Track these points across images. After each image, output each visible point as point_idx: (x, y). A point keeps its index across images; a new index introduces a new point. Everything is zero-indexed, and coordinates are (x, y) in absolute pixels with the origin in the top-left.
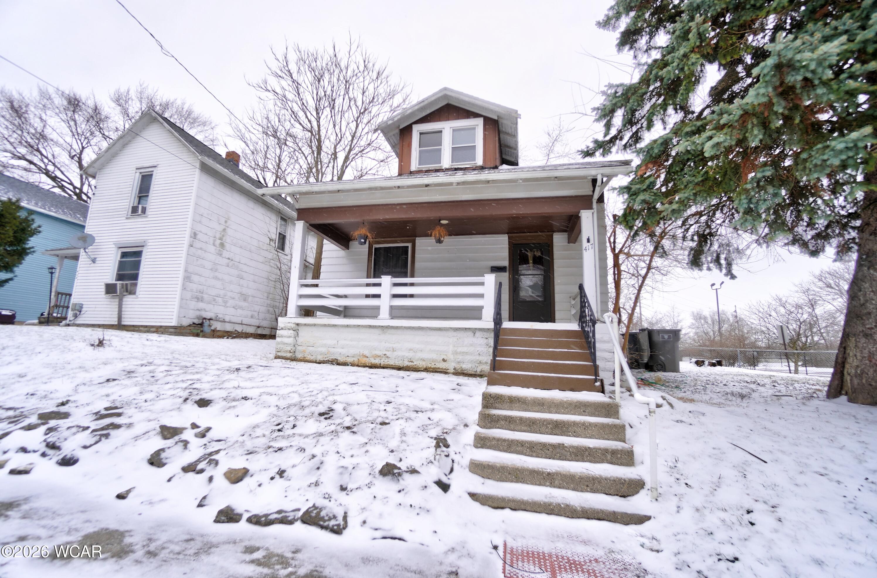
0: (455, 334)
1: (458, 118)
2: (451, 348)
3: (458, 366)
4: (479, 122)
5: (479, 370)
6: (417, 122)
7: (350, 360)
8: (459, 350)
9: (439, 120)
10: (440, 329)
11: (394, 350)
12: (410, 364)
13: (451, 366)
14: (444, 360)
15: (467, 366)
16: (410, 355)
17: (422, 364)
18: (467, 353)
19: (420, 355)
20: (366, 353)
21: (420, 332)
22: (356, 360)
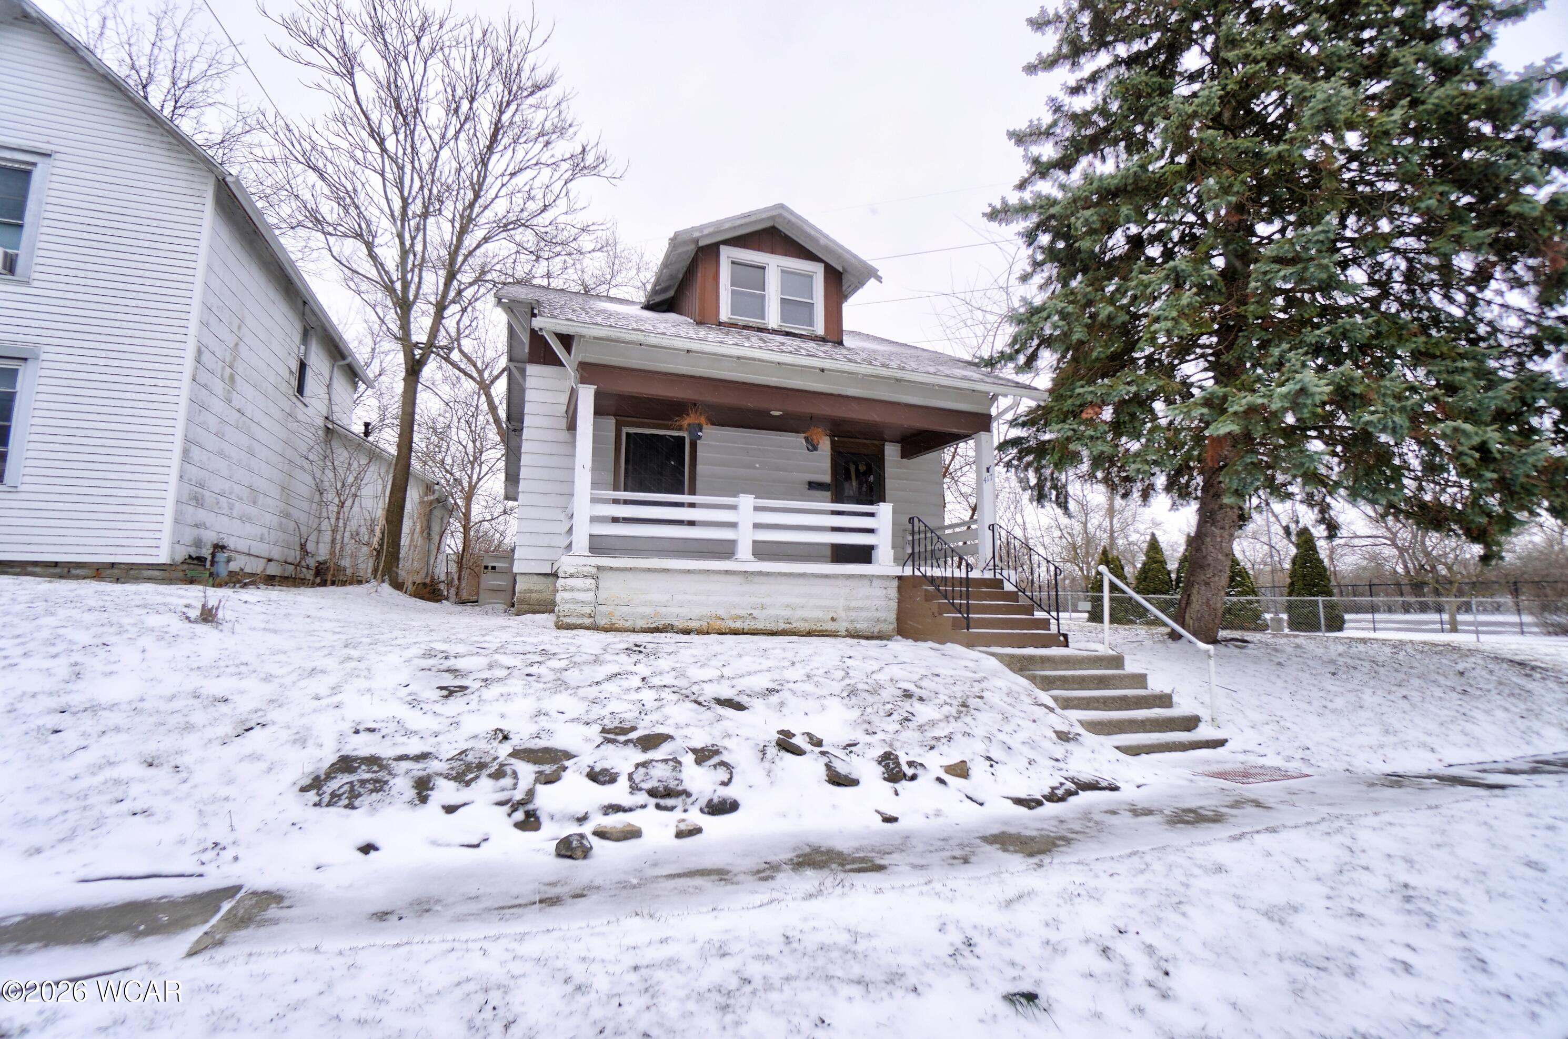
0: (847, 582)
1: (786, 254)
2: (842, 602)
3: (851, 627)
4: (818, 270)
5: (876, 630)
6: (728, 242)
7: (694, 625)
8: (853, 604)
9: (759, 249)
10: (826, 576)
11: (763, 607)
12: (788, 626)
13: (842, 627)
14: (833, 619)
15: (861, 626)
16: (787, 613)
17: (804, 626)
18: (861, 609)
19: (800, 613)
20: (721, 613)
21: (801, 581)
22: (704, 624)
